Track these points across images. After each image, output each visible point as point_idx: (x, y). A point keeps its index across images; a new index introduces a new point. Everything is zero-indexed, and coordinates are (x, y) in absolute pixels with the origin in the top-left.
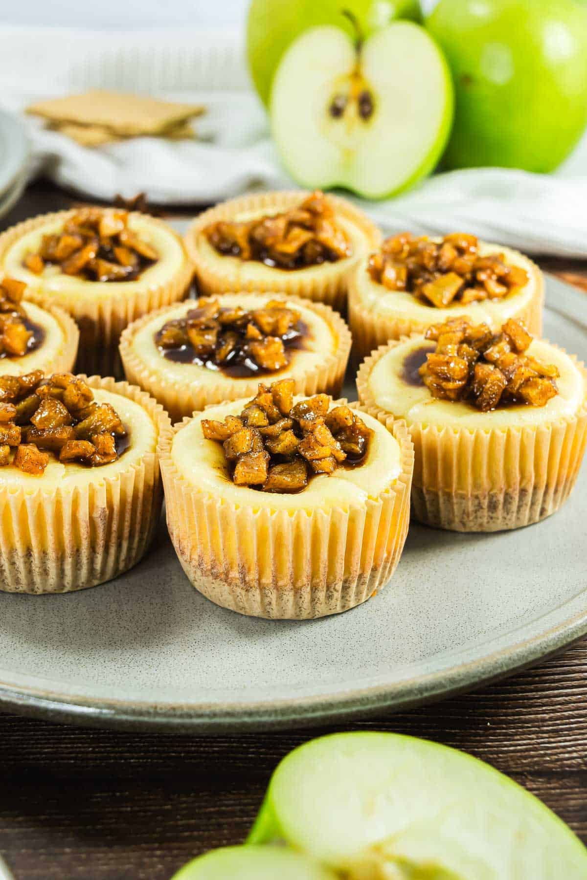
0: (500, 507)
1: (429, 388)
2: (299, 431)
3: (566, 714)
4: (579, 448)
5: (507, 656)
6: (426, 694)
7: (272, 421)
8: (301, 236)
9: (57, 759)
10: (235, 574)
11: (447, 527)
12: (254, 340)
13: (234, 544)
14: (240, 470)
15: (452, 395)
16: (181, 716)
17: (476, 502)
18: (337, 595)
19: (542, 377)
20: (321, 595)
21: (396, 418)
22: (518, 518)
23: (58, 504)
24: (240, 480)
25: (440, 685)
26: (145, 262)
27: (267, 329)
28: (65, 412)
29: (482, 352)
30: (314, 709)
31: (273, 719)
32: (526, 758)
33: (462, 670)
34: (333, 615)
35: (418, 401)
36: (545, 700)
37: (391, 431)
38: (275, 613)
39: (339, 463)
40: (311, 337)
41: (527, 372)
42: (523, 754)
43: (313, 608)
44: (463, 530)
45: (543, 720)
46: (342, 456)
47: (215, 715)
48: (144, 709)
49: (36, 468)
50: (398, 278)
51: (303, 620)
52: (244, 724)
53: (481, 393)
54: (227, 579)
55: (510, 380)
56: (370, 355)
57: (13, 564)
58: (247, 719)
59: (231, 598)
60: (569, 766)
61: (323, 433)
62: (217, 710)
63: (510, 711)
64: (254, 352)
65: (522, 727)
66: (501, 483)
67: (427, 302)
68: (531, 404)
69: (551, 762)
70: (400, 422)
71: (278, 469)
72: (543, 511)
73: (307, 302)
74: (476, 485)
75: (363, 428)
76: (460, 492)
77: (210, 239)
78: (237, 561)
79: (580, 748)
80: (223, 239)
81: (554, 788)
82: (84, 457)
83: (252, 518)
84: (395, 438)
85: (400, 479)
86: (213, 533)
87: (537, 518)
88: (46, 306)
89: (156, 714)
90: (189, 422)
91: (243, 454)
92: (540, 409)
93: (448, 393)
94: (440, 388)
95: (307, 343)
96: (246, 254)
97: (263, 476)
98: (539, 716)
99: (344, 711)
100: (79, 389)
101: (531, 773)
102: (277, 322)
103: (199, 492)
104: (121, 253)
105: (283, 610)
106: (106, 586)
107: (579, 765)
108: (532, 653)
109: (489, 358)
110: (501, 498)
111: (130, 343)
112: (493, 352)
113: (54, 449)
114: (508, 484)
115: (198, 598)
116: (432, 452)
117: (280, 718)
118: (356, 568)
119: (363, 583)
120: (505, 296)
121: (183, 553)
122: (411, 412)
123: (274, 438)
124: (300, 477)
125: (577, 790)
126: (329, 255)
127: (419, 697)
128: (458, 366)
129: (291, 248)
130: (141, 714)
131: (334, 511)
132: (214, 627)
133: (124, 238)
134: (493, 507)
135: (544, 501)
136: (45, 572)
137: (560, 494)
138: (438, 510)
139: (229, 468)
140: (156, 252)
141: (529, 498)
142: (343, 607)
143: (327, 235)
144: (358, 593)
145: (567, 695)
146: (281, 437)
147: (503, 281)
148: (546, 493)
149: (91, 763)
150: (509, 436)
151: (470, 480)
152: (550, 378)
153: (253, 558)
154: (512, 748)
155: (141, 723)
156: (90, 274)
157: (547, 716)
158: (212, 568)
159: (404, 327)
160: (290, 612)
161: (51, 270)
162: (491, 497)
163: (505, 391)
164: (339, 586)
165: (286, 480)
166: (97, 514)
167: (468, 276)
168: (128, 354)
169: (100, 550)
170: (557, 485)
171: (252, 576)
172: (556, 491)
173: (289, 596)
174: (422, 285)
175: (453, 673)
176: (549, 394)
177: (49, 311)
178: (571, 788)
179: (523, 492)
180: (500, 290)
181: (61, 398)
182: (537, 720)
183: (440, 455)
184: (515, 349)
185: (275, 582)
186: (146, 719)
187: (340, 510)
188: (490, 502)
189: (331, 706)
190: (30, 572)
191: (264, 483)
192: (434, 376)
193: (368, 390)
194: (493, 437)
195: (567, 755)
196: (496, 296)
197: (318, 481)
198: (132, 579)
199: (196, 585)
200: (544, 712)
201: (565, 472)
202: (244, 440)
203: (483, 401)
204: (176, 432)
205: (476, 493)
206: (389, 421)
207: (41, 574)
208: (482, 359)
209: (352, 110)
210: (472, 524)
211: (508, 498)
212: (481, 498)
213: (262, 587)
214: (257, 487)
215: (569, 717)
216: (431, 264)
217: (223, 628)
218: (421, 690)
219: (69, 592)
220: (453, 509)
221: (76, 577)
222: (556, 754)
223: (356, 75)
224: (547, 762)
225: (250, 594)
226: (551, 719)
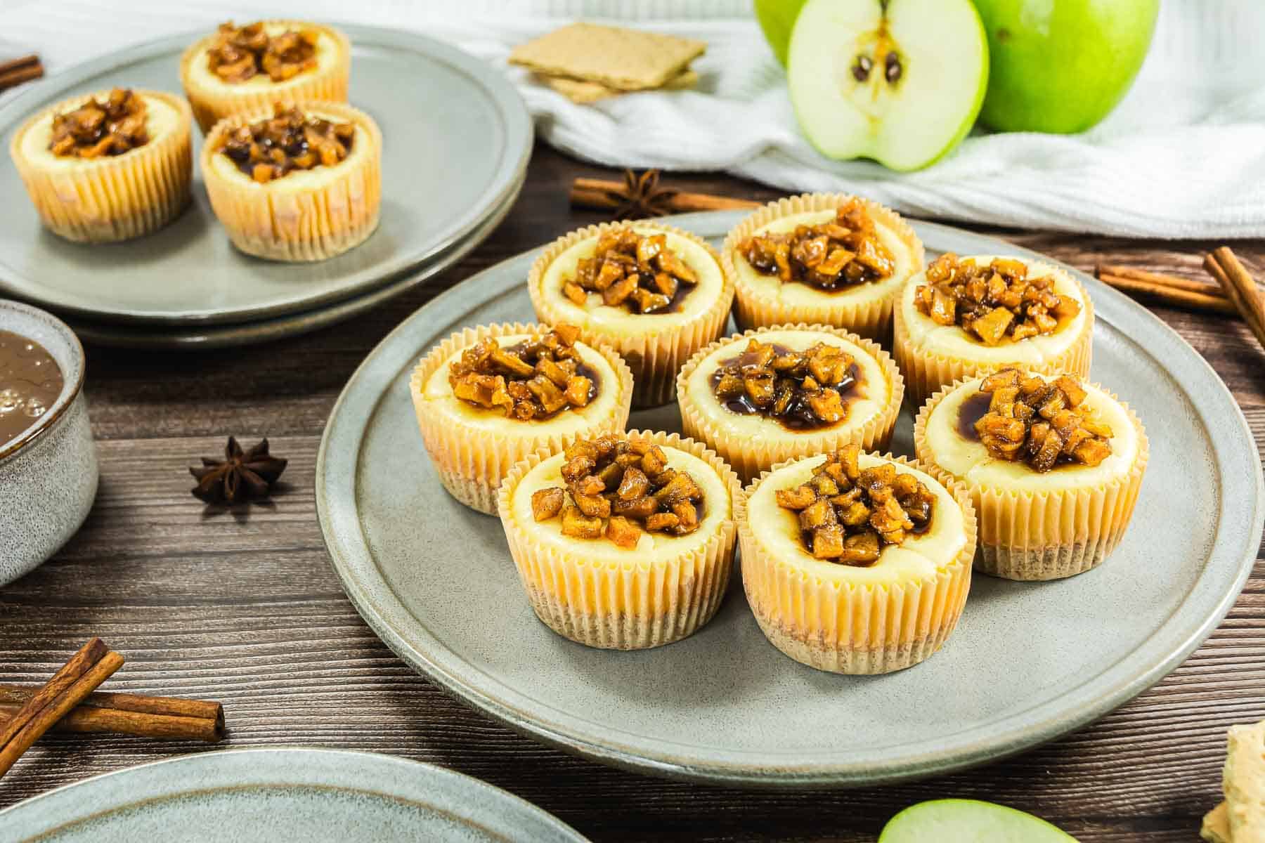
0: (1055, 560)
1: (986, 445)
2: (866, 499)
3: (1118, 762)
4: (1131, 499)
5: (1067, 718)
6: (996, 755)
7: (843, 490)
8: (842, 256)
9: (664, 806)
10: (814, 637)
11: (1003, 576)
12: (811, 390)
13: (815, 611)
14: (818, 543)
15: (1010, 457)
16: (785, 777)
17: (1032, 555)
18: (907, 654)
19: (1096, 437)
20: (893, 654)
21: (956, 479)
22: (1071, 568)
23: (652, 576)
24: (820, 555)
25: (1009, 747)
26: (686, 287)
27: (823, 378)
28: (646, 481)
29: (1037, 409)
30: (899, 770)
31: (864, 778)
32: (1082, 804)
33: (1029, 733)
34: (902, 670)
35: (977, 460)
36: (1100, 748)
37: (952, 493)
38: (849, 669)
39: (907, 532)
40: (865, 382)
41: (1082, 433)
42: (1081, 801)
43: (885, 665)
44: (1017, 578)
45: (1098, 768)
46: (910, 525)
47: (813, 776)
48: (752, 771)
49: (628, 542)
50: (947, 309)
51: (876, 675)
52: (838, 783)
53: (1037, 453)
54: (806, 641)
55: (1065, 443)
56: (924, 404)
57: (607, 625)
58: (841, 779)
59: (809, 657)
60: (1123, 812)
61: (892, 506)
62: (815, 771)
63: (1067, 759)
64: (812, 405)
65: (1078, 775)
66: (1057, 539)
67: (977, 338)
68: (1085, 463)
69: (1107, 808)
70: (960, 484)
71: (852, 541)
72: (1095, 559)
73: (855, 336)
74: (1032, 541)
75: (927, 494)
76: (1017, 547)
77: (746, 255)
78: (817, 625)
79: (1132, 795)
80: (760, 256)
81: (1108, 833)
82: (669, 527)
83: (832, 591)
84: (957, 501)
85: (965, 550)
86: (794, 601)
87: (1090, 566)
88: (594, 343)
89: (763, 775)
90: (758, 485)
91: (818, 527)
92: (1095, 469)
93: (1006, 455)
94: (999, 450)
95: (861, 388)
96: (787, 275)
97: (839, 550)
98: (1095, 764)
99: (925, 771)
100: (657, 458)
101: (1088, 819)
102: (833, 370)
103: (781, 566)
104: (661, 280)
105: (857, 668)
106: (688, 640)
107: (1131, 811)
108: (1090, 715)
109: (1043, 415)
110: (1056, 552)
111: (686, 388)
112: (1048, 409)
113: (641, 520)
114: (1063, 539)
115: (775, 652)
116: (991, 512)
117: (870, 778)
118: (925, 631)
119: (931, 642)
120: (1054, 331)
121: (762, 614)
122: (971, 472)
123: (846, 509)
124: (873, 549)
125: (1129, 834)
126: (872, 275)
127: (990, 757)
128: (1016, 429)
129: (834, 271)
130: (749, 775)
131: (907, 584)
132: (792, 682)
133: (663, 263)
134: (1048, 559)
135: (1097, 551)
136: (636, 632)
137: (1111, 545)
138: (995, 561)
139: (807, 538)
140: (694, 273)
141: (1082, 551)
142: (911, 663)
143: (870, 254)
144: (926, 650)
145: (1119, 743)
146: (853, 508)
147: (1054, 313)
148: (1099, 544)
149: (695, 810)
150: (1064, 498)
151: (1026, 537)
152: (1104, 439)
153: (832, 626)
154: (1070, 795)
155: (750, 783)
156: (633, 306)
157: (1100, 764)
158: (793, 630)
159: (954, 368)
160: (863, 669)
161: (594, 299)
162: (1046, 551)
163: (1062, 452)
164: (909, 647)
165: (862, 552)
166: (685, 583)
167: (1018, 309)
168: (687, 404)
169: (685, 611)
170: (1110, 535)
171: (830, 640)
172: (1108, 541)
173: (864, 657)
174: (972, 320)
175: (1019, 736)
176: (1103, 454)
177: (598, 350)
178: (1125, 832)
179: (1077, 545)
180: (1052, 323)
181: (638, 466)
182: (1092, 768)
183: (998, 514)
184: (1069, 406)
185: (852, 645)
186: (754, 779)
187: (914, 584)
188: (1046, 555)
189: (913, 767)
190: (622, 631)
191: (841, 556)
192: (991, 437)
193: (926, 447)
194: (1050, 498)
195: (1120, 802)
196: (1047, 330)
197: (890, 552)
198: (709, 633)
199: (772, 640)
200: (1099, 760)
201: (1117, 525)
202: (820, 513)
203: (1039, 463)
204: (748, 497)
205: (1032, 548)
206: (950, 483)
207: (631, 634)
208: (1038, 417)
209: (877, 72)
210: (1027, 574)
211: (1062, 551)
212: (1037, 553)
213: (839, 649)
214: (835, 560)
215: (1122, 765)
216: (979, 296)
217: (802, 684)
218: (992, 751)
219: (656, 648)
220: (1009, 562)
221: (662, 635)
222: (1109, 801)
223: (882, 33)
224: (1102, 808)
225: (827, 654)
226: (1105, 767)
